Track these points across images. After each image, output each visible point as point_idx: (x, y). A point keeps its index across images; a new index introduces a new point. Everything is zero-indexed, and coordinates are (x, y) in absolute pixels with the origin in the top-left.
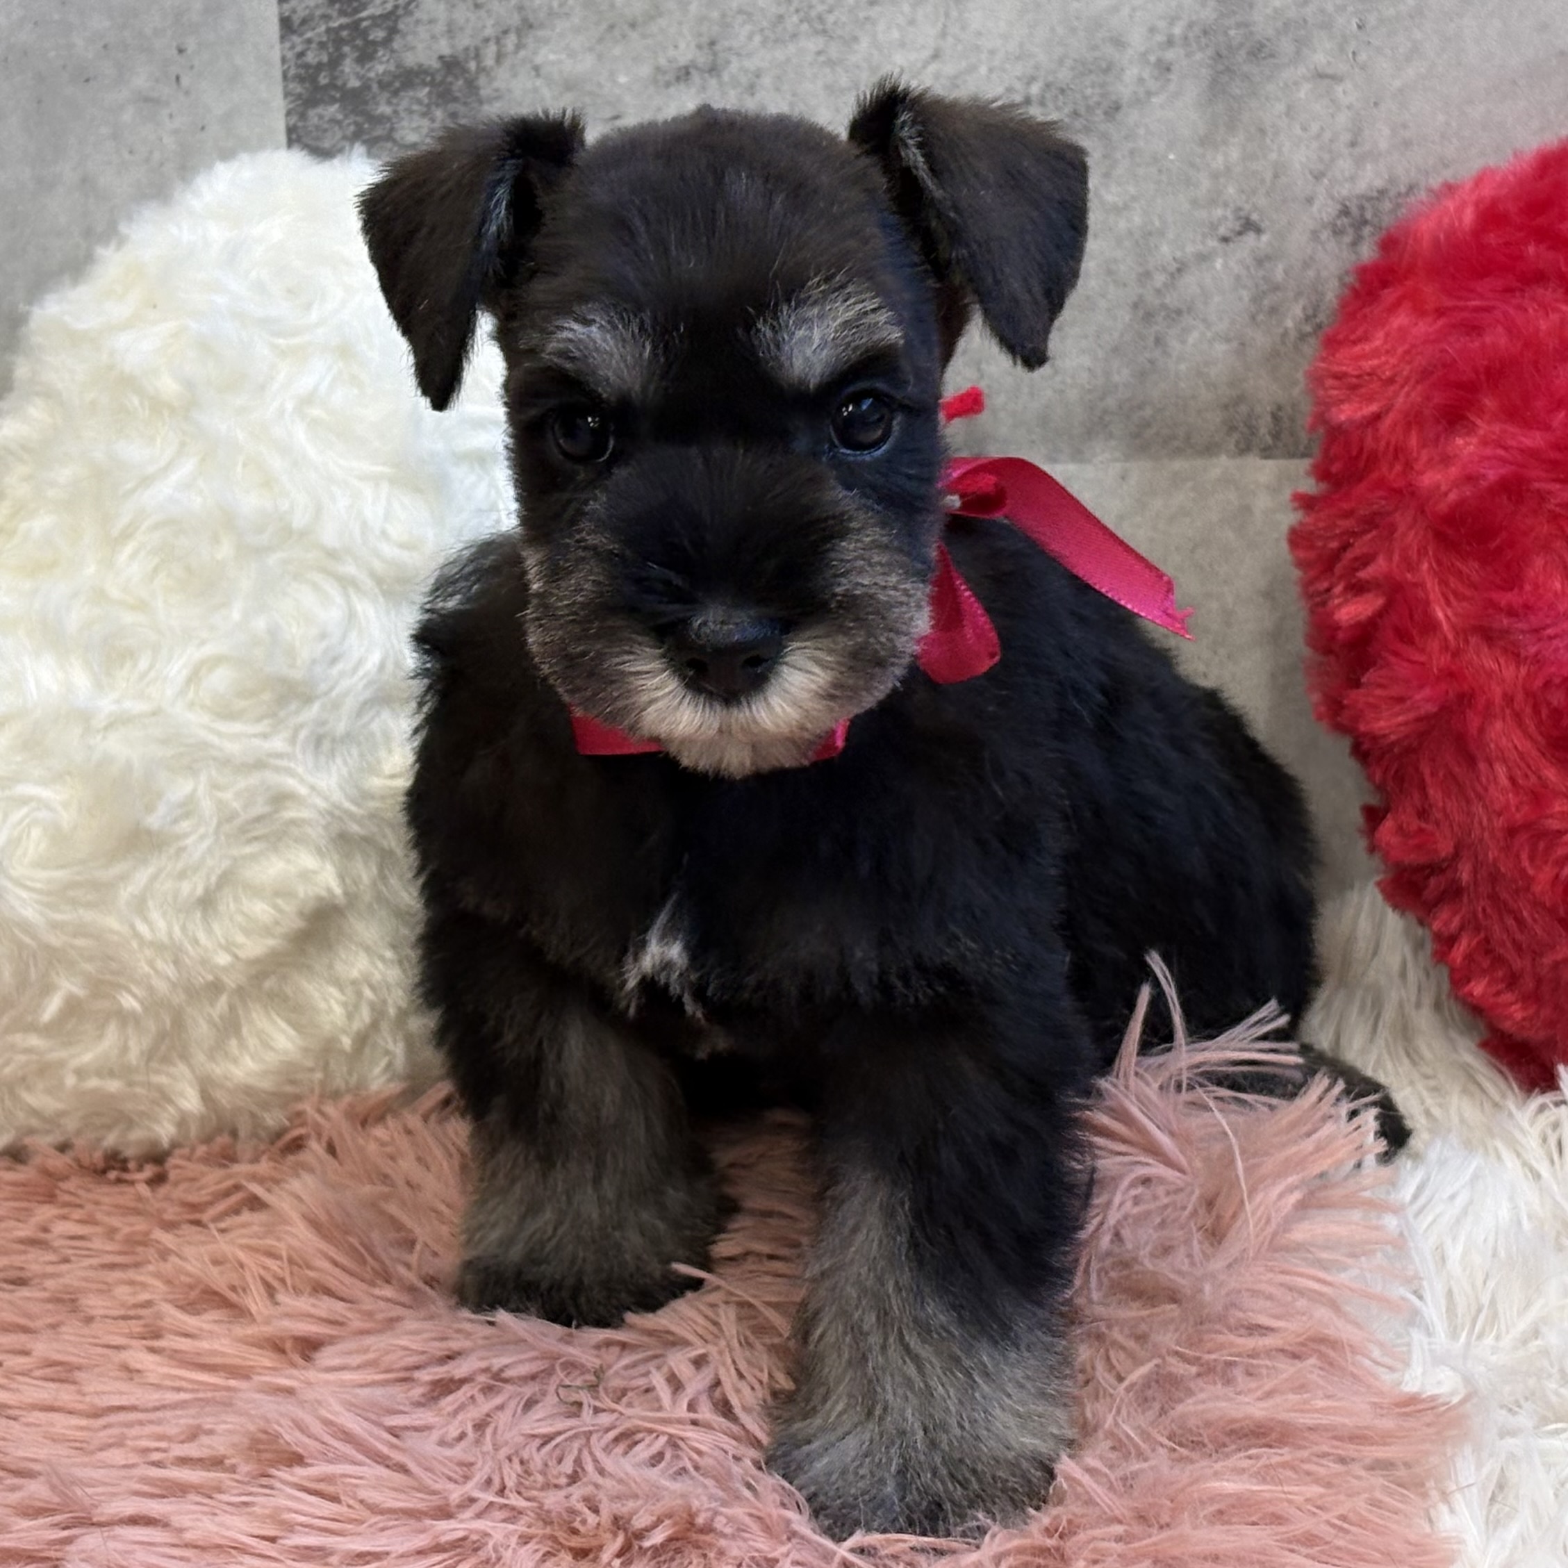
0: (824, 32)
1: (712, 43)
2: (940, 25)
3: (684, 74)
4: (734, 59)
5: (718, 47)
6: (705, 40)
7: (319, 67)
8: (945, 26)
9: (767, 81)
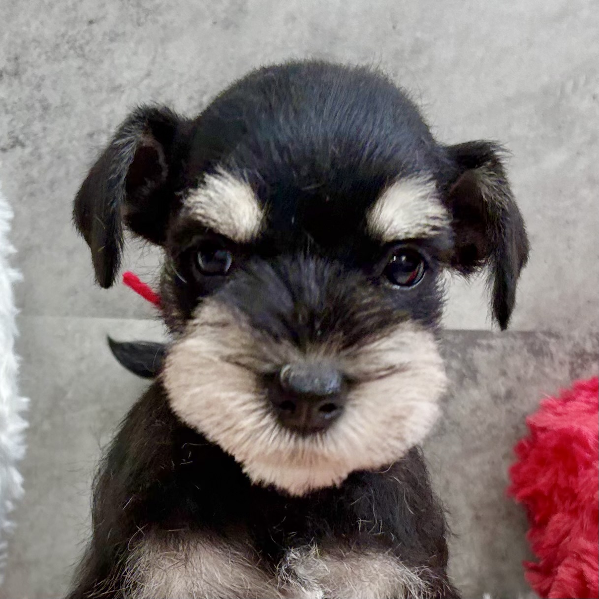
0: (83, 56)
1: (16, 59)
2: (151, 57)
4: (29, 69)
5: (20, 61)
6: (12, 56)
8: (154, 58)
9: (48, 82)
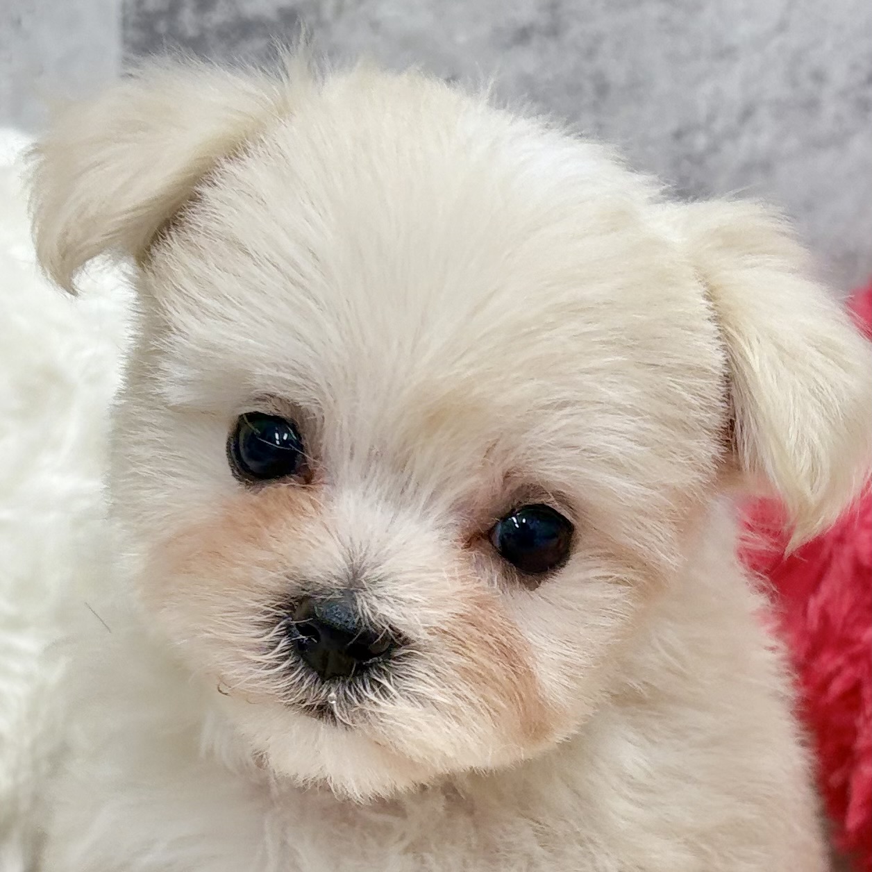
3: (523, 35)
7: (159, 14)
